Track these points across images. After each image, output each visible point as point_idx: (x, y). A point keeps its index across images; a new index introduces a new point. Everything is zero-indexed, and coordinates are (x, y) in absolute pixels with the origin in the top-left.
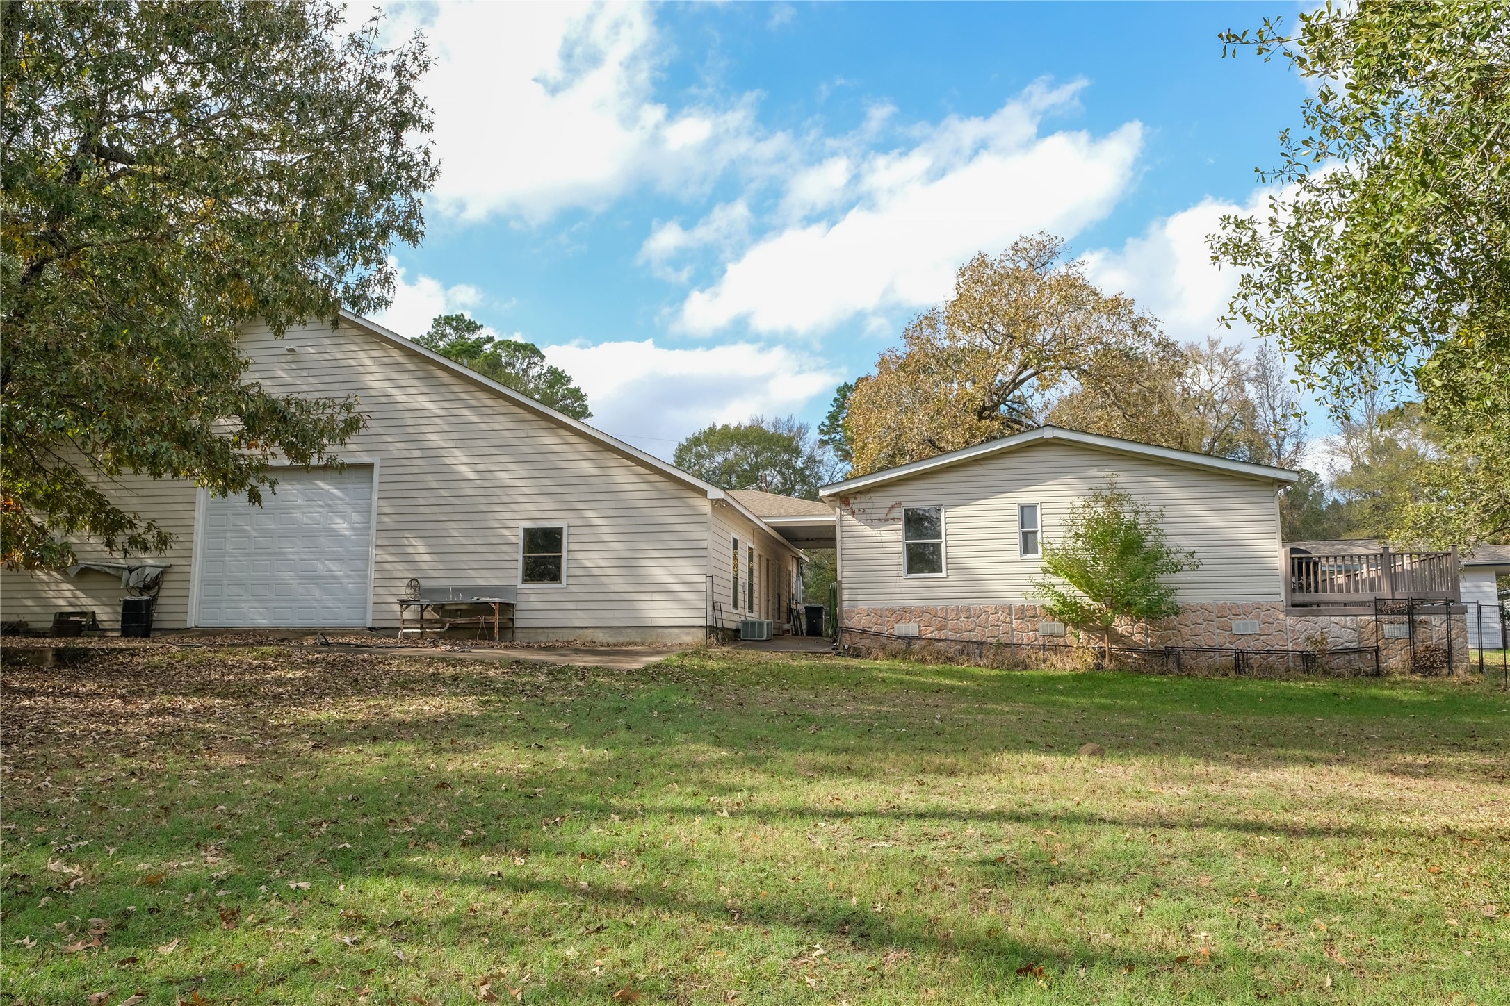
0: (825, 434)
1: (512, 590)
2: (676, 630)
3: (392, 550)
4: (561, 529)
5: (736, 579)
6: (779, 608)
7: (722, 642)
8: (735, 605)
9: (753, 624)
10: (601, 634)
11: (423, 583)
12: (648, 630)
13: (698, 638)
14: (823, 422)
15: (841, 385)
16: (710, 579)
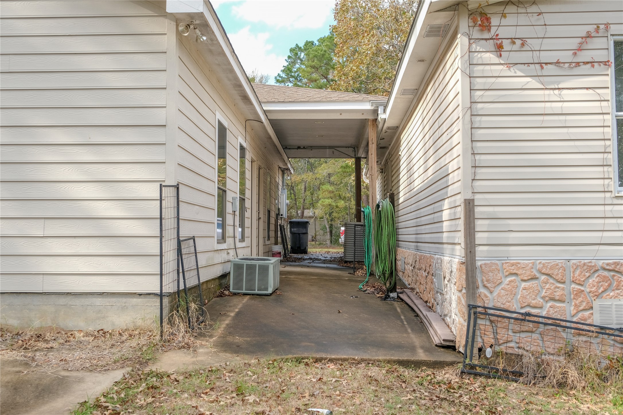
5: (222, 193)
6: (269, 227)
9: (251, 267)
12: (37, 300)
13: (140, 323)
14: (279, 74)
15: (294, 46)
16: (173, 190)
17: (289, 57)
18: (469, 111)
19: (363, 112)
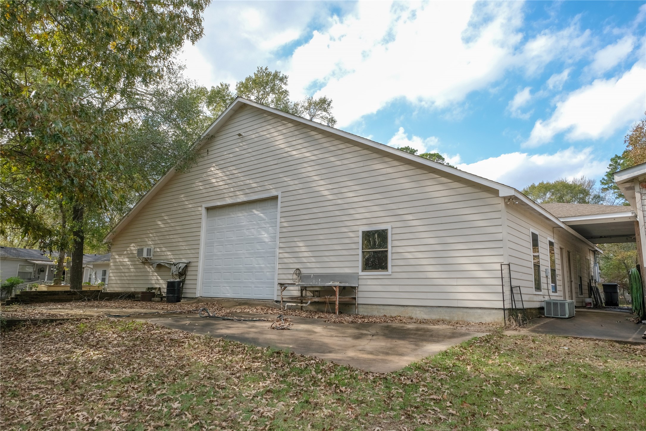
0: (605, 184)
1: (356, 277)
2: (479, 311)
3: (288, 250)
4: (387, 230)
5: (537, 267)
6: (581, 286)
7: (522, 324)
8: (538, 287)
9: (555, 304)
10: (418, 312)
11: (303, 271)
12: (455, 310)
13: (496, 320)
14: (603, 178)
15: (613, 156)
16: (507, 267)
17: (610, 165)
18: (644, 227)
19: (630, 217)
